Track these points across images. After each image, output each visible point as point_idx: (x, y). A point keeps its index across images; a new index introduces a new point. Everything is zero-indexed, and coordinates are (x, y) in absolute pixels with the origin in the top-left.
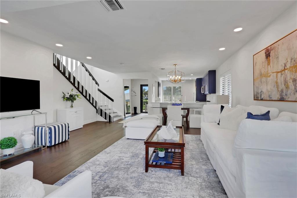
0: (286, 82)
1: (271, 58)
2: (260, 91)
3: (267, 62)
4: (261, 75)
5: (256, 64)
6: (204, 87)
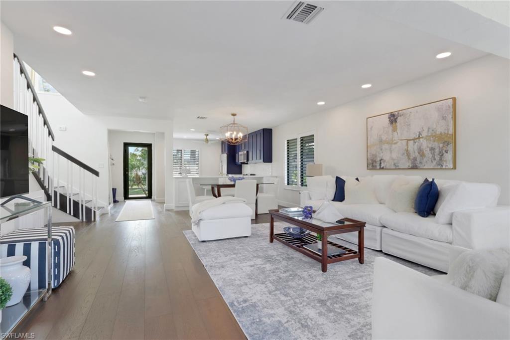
0: (421, 151)
1: (398, 124)
2: (378, 159)
4: (381, 141)
5: (371, 128)
6: (248, 152)
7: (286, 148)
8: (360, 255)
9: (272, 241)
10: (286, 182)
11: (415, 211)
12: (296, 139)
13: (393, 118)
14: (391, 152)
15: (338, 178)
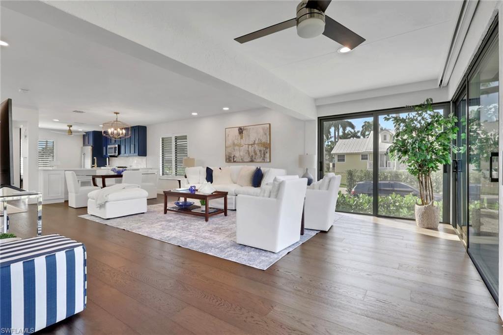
0: (255, 152)
1: (243, 135)
2: (233, 156)
3: (239, 137)
4: (234, 144)
5: (228, 135)
6: (119, 146)
7: (161, 144)
8: (225, 211)
9: (165, 213)
10: (161, 173)
11: (251, 185)
12: (171, 138)
13: (241, 130)
14: (240, 152)
15: (208, 168)
